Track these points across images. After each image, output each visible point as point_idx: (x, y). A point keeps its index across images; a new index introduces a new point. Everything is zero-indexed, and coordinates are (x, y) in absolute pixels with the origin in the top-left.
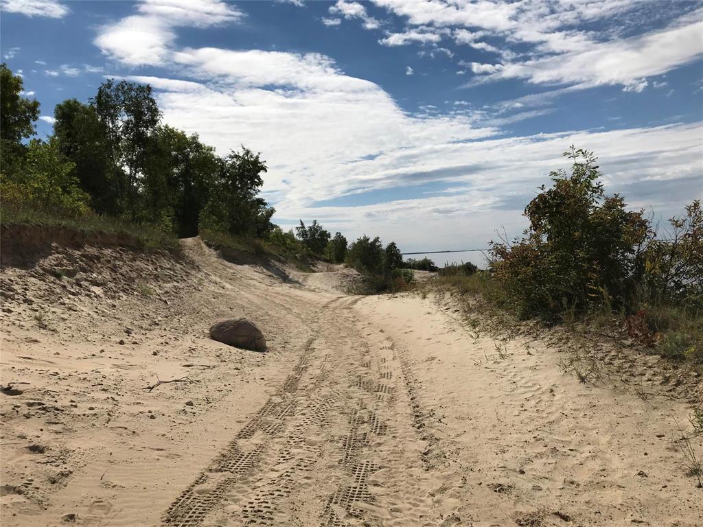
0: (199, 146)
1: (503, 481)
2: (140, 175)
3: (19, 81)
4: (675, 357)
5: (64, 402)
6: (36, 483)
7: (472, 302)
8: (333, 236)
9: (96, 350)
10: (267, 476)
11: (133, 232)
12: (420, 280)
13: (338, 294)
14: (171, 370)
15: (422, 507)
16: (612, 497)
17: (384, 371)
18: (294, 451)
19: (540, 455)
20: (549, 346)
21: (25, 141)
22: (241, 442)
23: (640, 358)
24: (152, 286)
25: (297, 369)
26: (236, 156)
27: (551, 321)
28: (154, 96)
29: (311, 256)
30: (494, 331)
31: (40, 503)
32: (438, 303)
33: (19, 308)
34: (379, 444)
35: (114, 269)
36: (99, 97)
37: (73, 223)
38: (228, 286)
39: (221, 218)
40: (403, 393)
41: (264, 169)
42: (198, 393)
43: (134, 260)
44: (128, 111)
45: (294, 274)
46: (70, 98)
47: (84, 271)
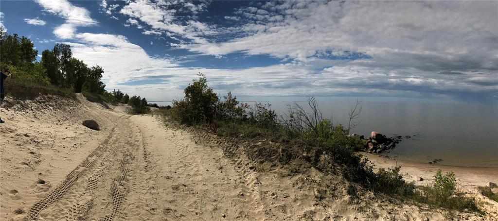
0: (83, 64)
1: (169, 176)
2: (65, 73)
3: (33, 44)
4: (220, 135)
5: (40, 140)
6: (32, 163)
7: (167, 118)
8: (124, 95)
9: (50, 126)
10: (97, 170)
11: (63, 91)
12: (153, 110)
13: (125, 114)
14: (70, 133)
15: (143, 184)
16: (199, 178)
17: (136, 140)
18: (105, 163)
19: (181, 167)
20: (188, 132)
21: (34, 62)
22: (89, 158)
23: (212, 136)
24: (67, 107)
25: (108, 137)
26: (94, 68)
27: (189, 125)
28: (70, 48)
29: (117, 101)
30: (173, 128)
31: (32, 168)
32: (156, 118)
33: (30, 112)
34: (132, 163)
35: (56, 102)
36: (54, 49)
37: (45, 87)
38: (89, 109)
39: (88, 87)
40: (141, 147)
41: (103, 72)
42: (78, 142)
43: (62, 99)
44: (63, 53)
45: (110, 106)
46: (46, 49)
47: (47, 101)
